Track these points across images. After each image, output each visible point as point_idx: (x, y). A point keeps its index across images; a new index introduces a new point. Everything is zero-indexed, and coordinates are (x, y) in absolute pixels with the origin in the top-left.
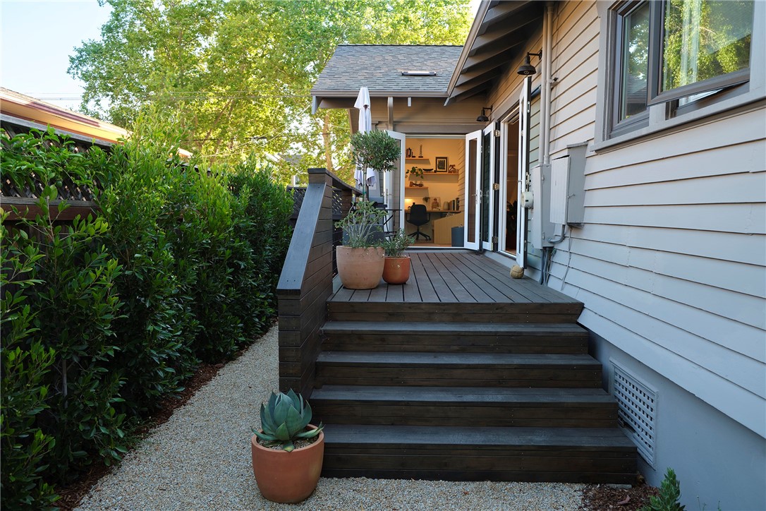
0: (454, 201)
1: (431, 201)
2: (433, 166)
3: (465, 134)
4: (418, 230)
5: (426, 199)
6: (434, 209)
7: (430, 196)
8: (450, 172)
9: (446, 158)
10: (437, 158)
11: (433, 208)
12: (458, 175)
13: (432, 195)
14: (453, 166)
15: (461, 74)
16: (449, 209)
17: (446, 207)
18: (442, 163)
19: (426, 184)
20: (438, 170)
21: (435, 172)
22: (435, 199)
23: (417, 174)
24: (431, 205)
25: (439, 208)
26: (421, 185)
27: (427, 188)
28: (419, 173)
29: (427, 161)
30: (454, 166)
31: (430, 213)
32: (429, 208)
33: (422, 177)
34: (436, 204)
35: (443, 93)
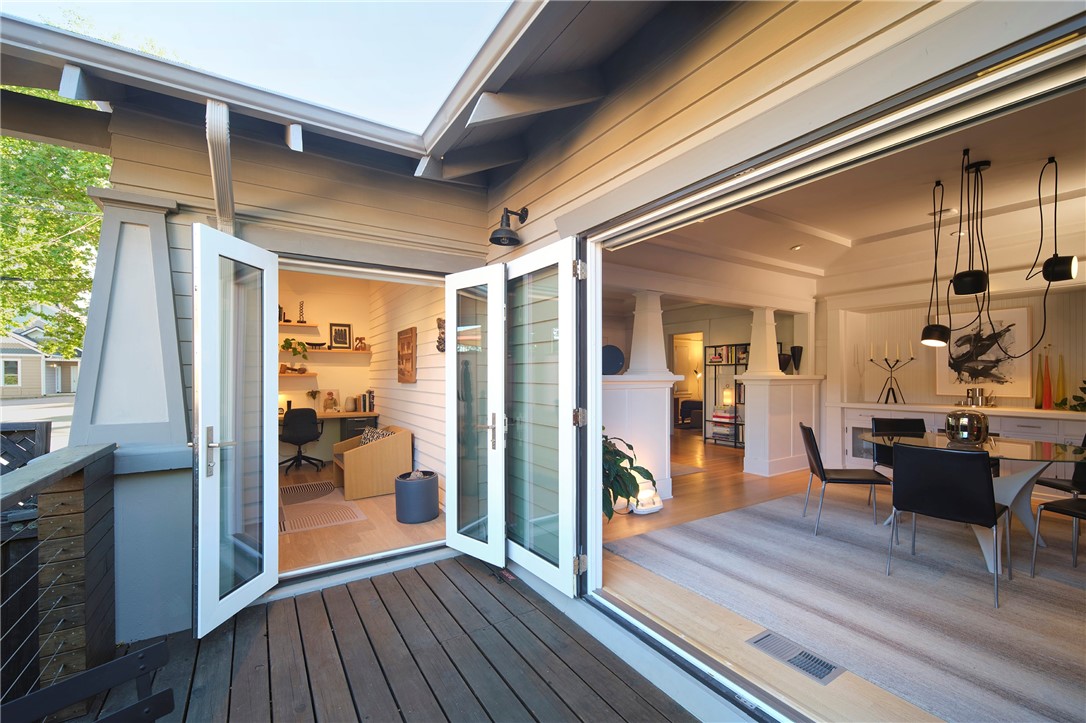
0: (364, 396)
1: (323, 397)
2: (324, 337)
3: (443, 275)
4: (300, 452)
5: (313, 394)
6: (328, 410)
7: (319, 389)
8: (357, 349)
9: (349, 326)
10: (332, 325)
11: (326, 408)
12: (370, 354)
13: (323, 386)
14: (361, 340)
15: (484, 89)
16: (355, 410)
17: (351, 406)
18: (341, 334)
19: (311, 368)
20: (334, 345)
21: (330, 348)
22: (330, 394)
23: (295, 352)
24: (322, 404)
25: (338, 408)
26: (302, 371)
27: (314, 376)
28: (299, 349)
29: (313, 330)
30: (364, 339)
31: (323, 421)
32: (320, 413)
33: (305, 357)
34: (332, 401)
35: (410, 140)
